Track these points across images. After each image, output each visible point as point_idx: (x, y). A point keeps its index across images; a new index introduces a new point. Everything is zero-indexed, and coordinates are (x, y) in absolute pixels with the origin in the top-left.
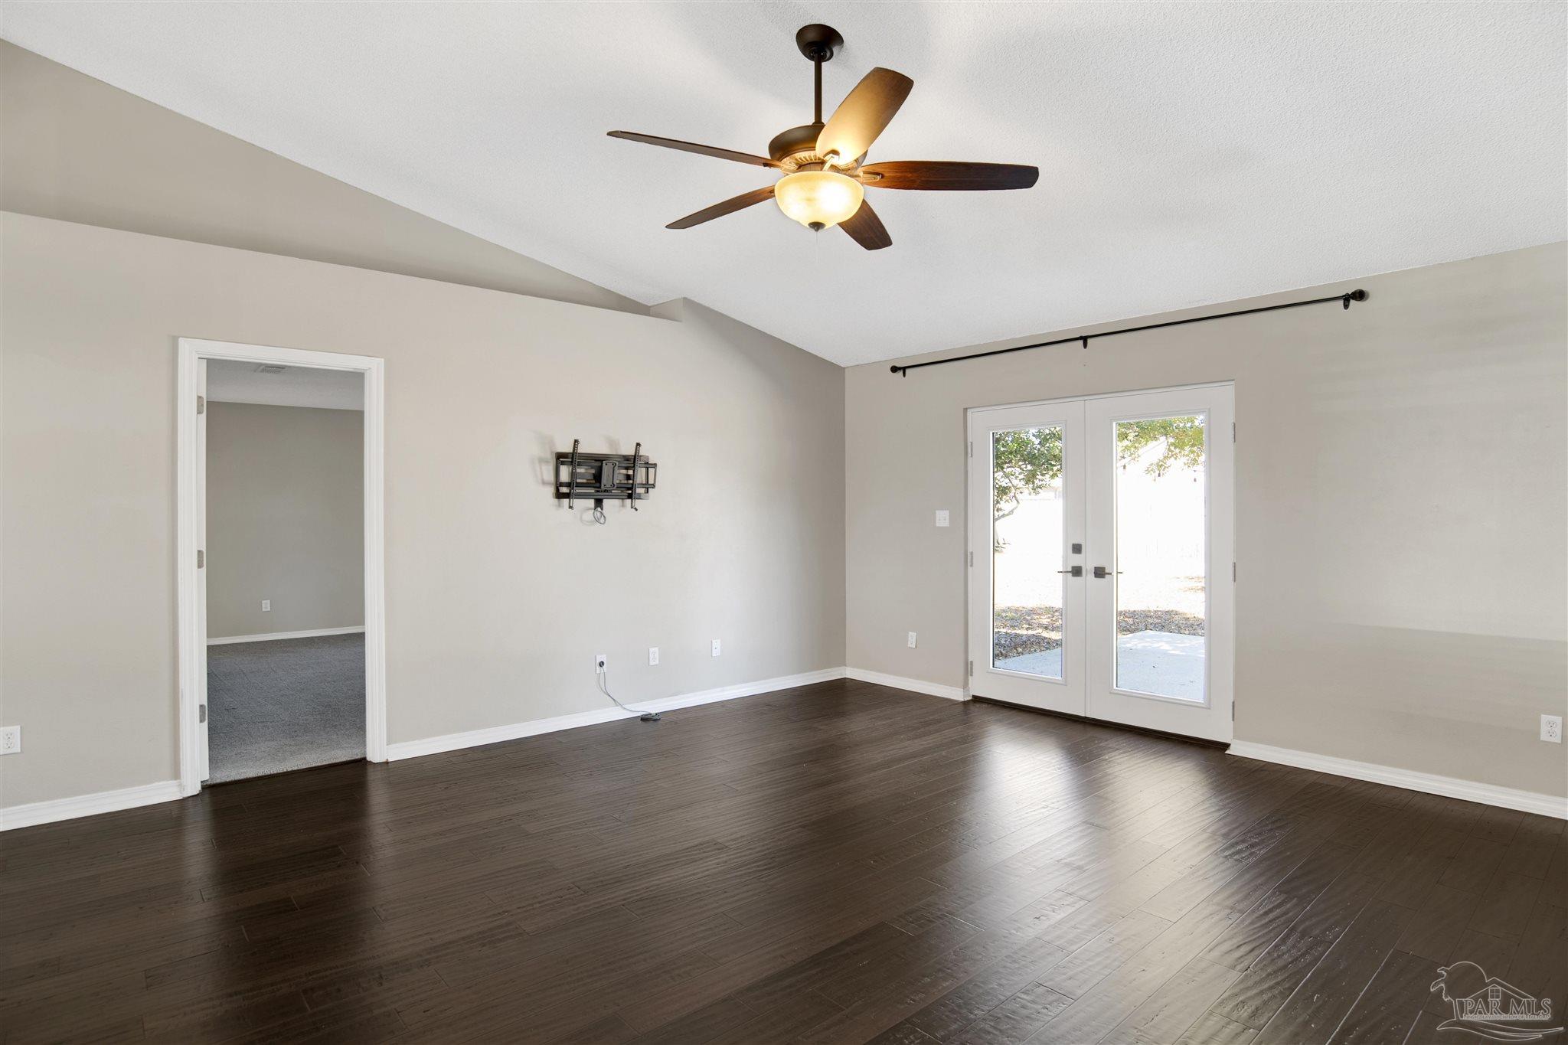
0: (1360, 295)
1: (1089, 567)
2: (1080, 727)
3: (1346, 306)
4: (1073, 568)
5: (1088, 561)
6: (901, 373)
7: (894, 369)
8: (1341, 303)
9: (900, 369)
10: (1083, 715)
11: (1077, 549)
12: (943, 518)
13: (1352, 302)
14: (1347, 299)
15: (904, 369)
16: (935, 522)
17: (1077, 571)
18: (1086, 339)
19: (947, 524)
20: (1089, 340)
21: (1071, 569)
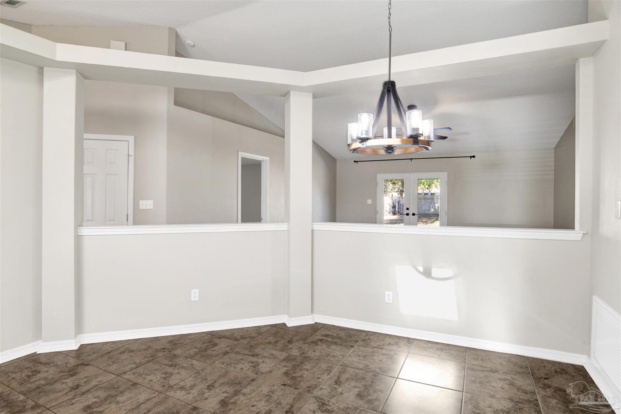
0: (474, 157)
1: (411, 213)
3: (471, 158)
4: (407, 213)
5: (411, 211)
6: (356, 163)
7: (355, 162)
8: (469, 157)
9: (356, 161)
11: (408, 209)
12: (369, 202)
13: (472, 158)
14: (471, 157)
15: (357, 162)
16: (367, 202)
18: (411, 159)
19: (371, 203)
20: (412, 160)
21: (406, 214)
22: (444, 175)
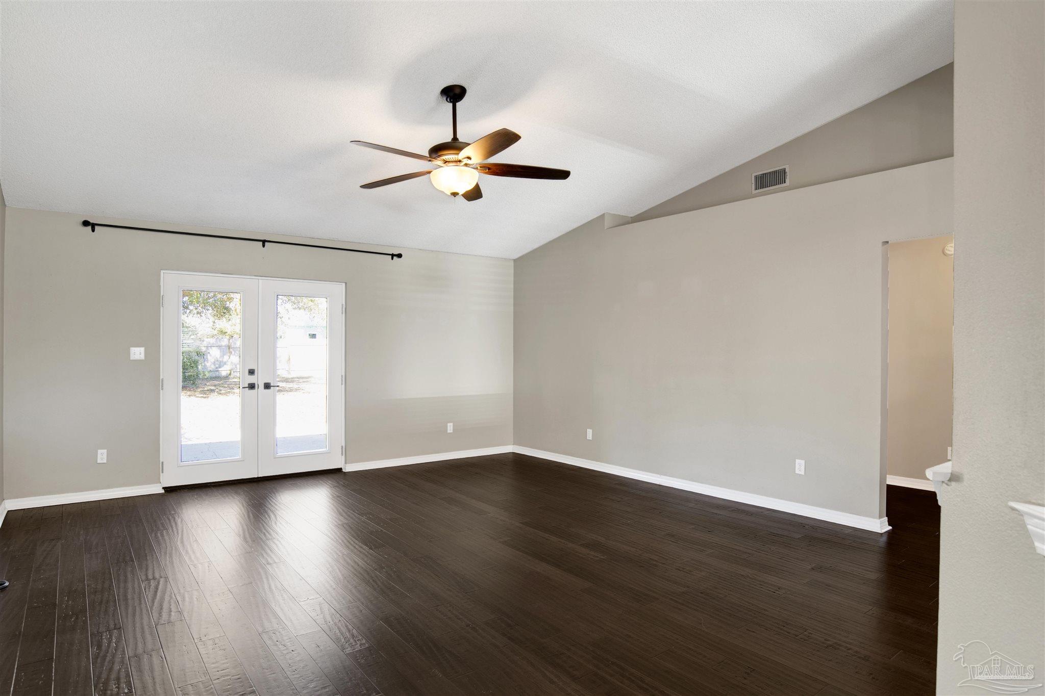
0: (400, 256)
1: (260, 382)
2: (255, 484)
3: (392, 259)
4: (249, 384)
5: (260, 379)
6: (89, 228)
7: (86, 223)
8: (391, 256)
9: (91, 223)
10: (256, 476)
11: (252, 372)
12: (138, 353)
13: (395, 258)
14: (393, 256)
16: (130, 356)
17: (252, 386)
18: (264, 242)
19: (142, 357)
20: (266, 243)
21: (247, 386)
22: (339, 289)
